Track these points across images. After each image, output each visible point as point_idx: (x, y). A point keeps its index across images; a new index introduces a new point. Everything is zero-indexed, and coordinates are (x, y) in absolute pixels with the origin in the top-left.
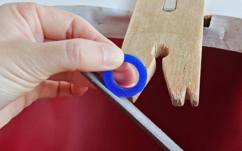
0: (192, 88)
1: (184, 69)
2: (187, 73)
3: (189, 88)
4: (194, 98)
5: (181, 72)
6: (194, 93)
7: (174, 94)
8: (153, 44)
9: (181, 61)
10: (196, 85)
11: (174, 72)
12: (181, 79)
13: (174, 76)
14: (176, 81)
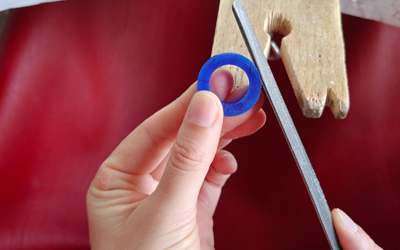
0: (337, 90)
1: (320, 56)
2: (325, 64)
3: (333, 90)
4: (342, 108)
5: (316, 61)
6: (341, 99)
7: (310, 99)
8: (265, 13)
9: (312, 43)
10: (343, 86)
11: (305, 63)
12: (318, 75)
13: (305, 69)
14: (310, 77)
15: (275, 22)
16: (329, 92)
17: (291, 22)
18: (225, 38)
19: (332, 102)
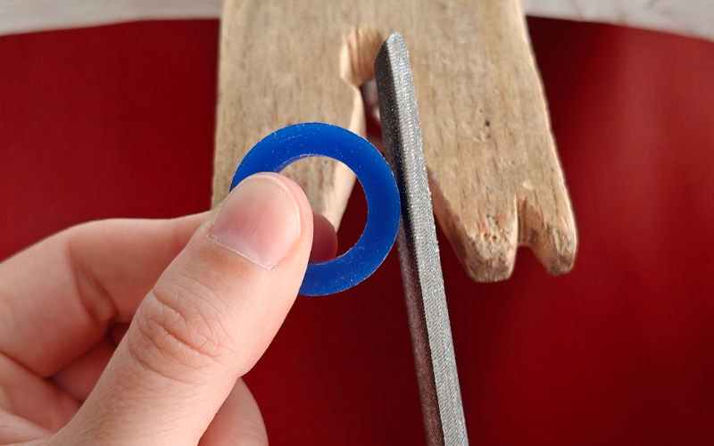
0: (542, 203)
1: (488, 124)
2: (502, 143)
3: (531, 203)
4: (561, 245)
5: (479, 138)
6: (554, 223)
7: (478, 236)
8: (338, 35)
9: (464, 92)
10: (554, 190)
11: (453, 145)
12: (488, 172)
13: (455, 161)
14: (470, 180)
16: (524, 210)
18: (245, 109)
19: (535, 234)
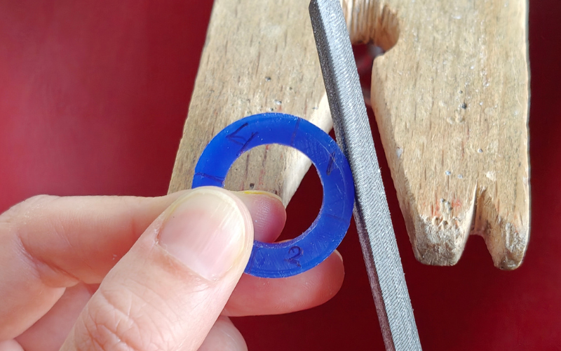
0: (501, 196)
1: (465, 106)
2: (476, 128)
3: (490, 194)
4: (511, 242)
5: (453, 119)
6: (508, 219)
7: (429, 219)
9: (448, 71)
10: (516, 185)
11: (426, 122)
12: (454, 156)
13: (423, 139)
14: (434, 160)
15: (362, 14)
16: (481, 199)
17: (399, 16)
18: (229, 55)
19: (488, 226)
